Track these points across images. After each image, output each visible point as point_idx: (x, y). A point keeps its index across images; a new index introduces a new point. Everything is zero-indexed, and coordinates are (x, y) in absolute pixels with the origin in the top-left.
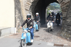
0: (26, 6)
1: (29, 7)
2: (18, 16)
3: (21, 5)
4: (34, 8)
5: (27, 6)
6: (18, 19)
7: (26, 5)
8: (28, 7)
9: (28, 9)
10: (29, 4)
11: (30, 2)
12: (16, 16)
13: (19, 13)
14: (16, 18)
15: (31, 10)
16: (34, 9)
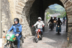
0: (17, 8)
1: (22, 10)
2: (6, 22)
3: (10, 6)
4: (29, 10)
5: (19, 7)
6: (6, 26)
7: (17, 6)
8: (20, 9)
9: (21, 12)
10: (22, 5)
11: (23, 3)
12: (2, 22)
13: (6, 17)
14: (3, 24)
15: (25, 13)
16: (28, 12)
